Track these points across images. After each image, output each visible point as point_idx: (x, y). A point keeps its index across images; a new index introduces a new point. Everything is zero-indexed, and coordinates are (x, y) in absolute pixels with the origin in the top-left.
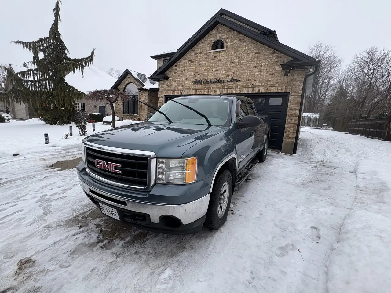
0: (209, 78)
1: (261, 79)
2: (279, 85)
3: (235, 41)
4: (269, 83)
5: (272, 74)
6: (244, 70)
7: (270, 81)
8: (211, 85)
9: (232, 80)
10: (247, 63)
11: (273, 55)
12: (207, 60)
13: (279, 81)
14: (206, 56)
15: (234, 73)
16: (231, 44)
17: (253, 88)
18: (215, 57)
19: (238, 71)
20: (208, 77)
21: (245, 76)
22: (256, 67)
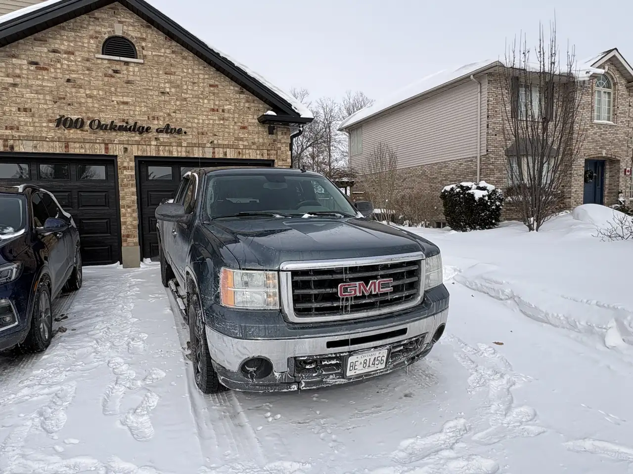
0: (106, 118)
1: (226, 135)
2: (257, 147)
3: (163, 50)
4: (241, 143)
5: (244, 128)
6: (189, 112)
7: (242, 139)
8: (114, 133)
9: (167, 130)
10: (195, 100)
11: (241, 95)
12: (94, 74)
13: (256, 140)
14: (88, 64)
15: (169, 115)
16: (154, 53)
17: (214, 148)
18: (116, 72)
19: (177, 112)
20: (102, 115)
21: (195, 125)
22: (213, 110)
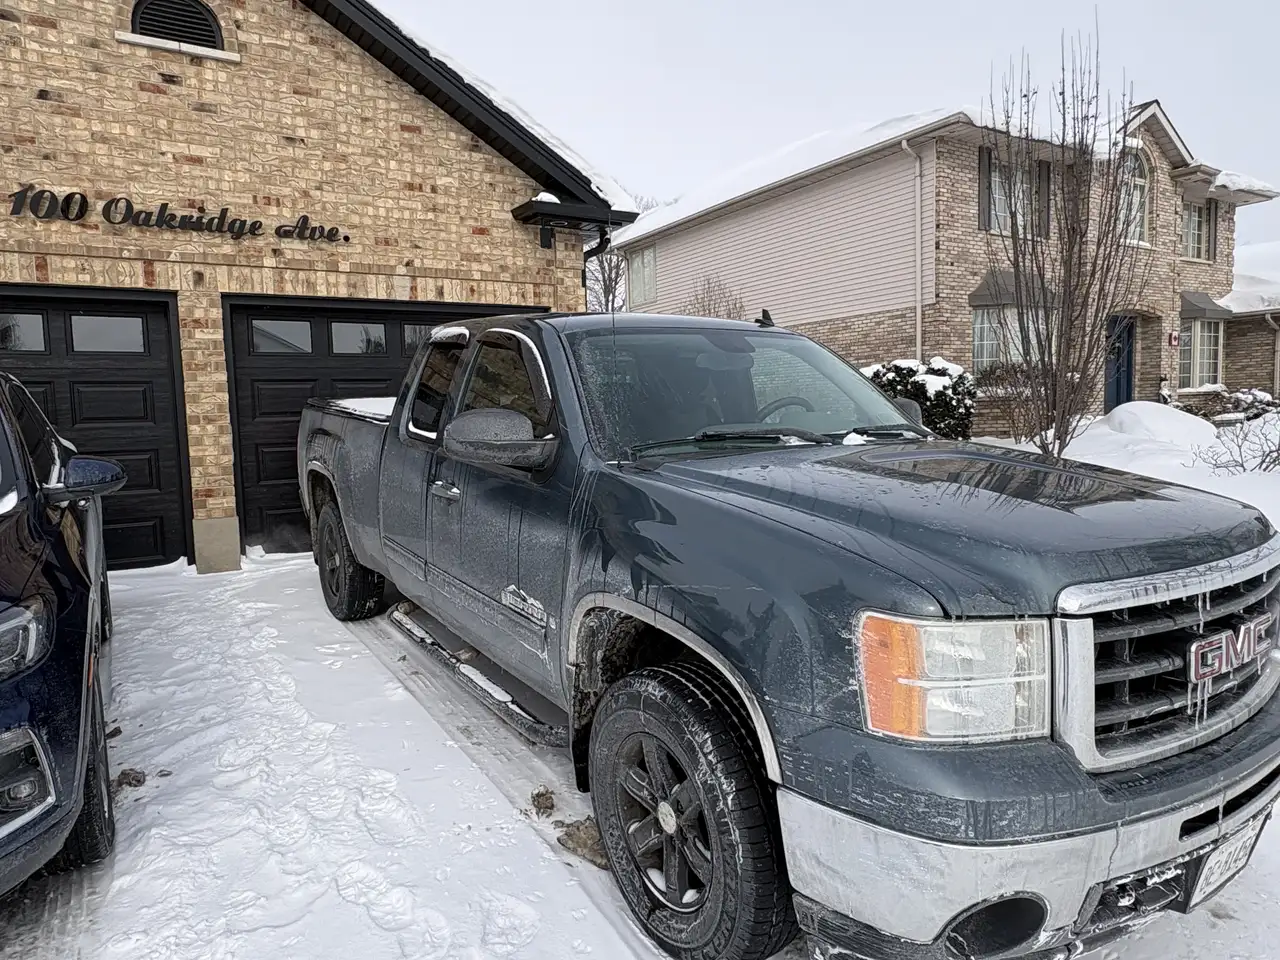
0: (148, 195)
1: (442, 246)
2: (513, 276)
3: (287, 35)
4: (475, 266)
5: (482, 231)
6: (355, 189)
7: (477, 258)
8: (168, 235)
9: (302, 230)
10: (369, 160)
11: (474, 154)
12: (111, 81)
13: (509, 261)
14: (95, 55)
15: (306, 194)
16: (265, 40)
17: (414, 278)
18: (170, 79)
19: (325, 187)
20: (135, 188)
21: (368, 221)
22: (410, 187)
